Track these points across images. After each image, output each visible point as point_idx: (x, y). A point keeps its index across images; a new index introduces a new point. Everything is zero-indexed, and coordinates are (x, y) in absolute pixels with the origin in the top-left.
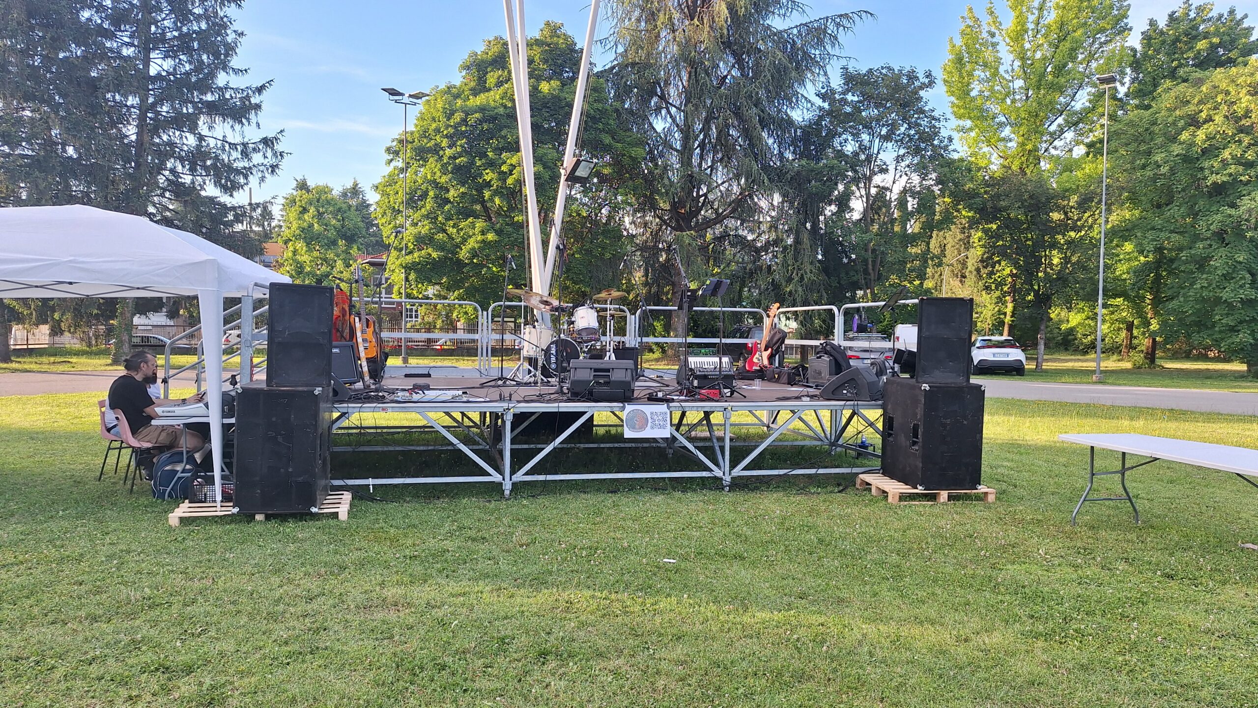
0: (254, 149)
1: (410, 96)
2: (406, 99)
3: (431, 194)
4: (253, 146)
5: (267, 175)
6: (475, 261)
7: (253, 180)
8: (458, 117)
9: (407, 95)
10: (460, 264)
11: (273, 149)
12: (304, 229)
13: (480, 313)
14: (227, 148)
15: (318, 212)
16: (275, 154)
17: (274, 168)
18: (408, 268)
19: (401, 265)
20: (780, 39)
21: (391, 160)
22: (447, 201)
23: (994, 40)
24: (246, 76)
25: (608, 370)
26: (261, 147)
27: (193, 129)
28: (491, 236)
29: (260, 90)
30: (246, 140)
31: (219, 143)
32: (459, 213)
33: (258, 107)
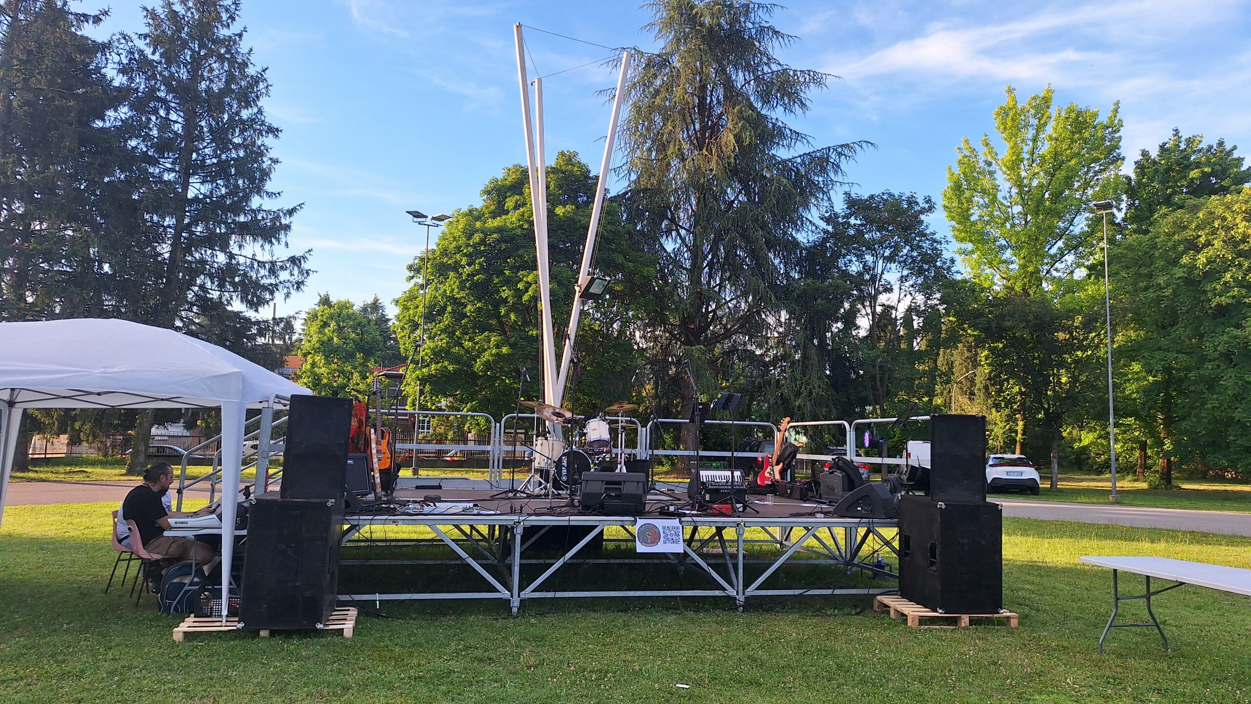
0: (282, 268)
1: (433, 218)
2: (429, 221)
3: (449, 309)
4: (281, 264)
5: (292, 291)
6: (489, 373)
7: (279, 296)
8: (477, 238)
9: (430, 217)
10: (474, 376)
11: (299, 267)
12: (323, 342)
13: (493, 424)
14: (256, 265)
15: (339, 326)
16: (301, 272)
17: (299, 285)
18: (423, 381)
19: (418, 377)
20: (785, 166)
21: (412, 277)
22: (465, 316)
23: (991, 169)
24: (279, 198)
25: (619, 483)
26: (288, 265)
27: (224, 247)
28: (505, 350)
29: (291, 212)
30: (275, 258)
31: (248, 261)
32: (474, 328)
33: (287, 227)
